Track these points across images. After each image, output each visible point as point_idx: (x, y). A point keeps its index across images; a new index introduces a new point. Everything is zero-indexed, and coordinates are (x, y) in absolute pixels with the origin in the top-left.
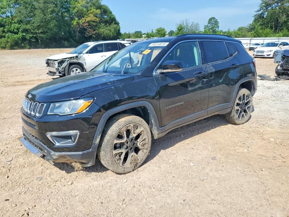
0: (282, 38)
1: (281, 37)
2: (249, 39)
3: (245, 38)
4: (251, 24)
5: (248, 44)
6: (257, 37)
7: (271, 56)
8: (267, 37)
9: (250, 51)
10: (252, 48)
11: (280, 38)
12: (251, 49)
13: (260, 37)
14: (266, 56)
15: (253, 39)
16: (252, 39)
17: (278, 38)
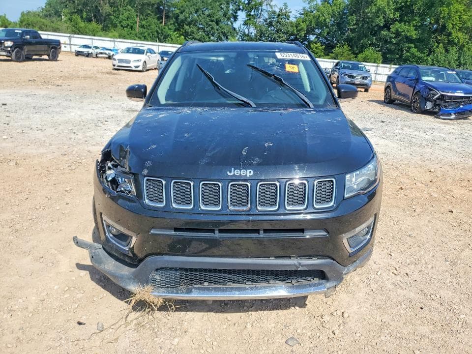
0: (119, 40)
1: (116, 38)
2: (67, 37)
3: (59, 32)
4: (43, 9)
5: (67, 44)
6: (78, 34)
7: (140, 68)
8: (94, 35)
9: (77, 57)
10: (81, 52)
11: (116, 40)
12: (79, 53)
13: (82, 34)
14: (134, 69)
15: (74, 37)
16: (72, 37)
17: (112, 39)
